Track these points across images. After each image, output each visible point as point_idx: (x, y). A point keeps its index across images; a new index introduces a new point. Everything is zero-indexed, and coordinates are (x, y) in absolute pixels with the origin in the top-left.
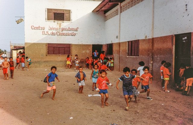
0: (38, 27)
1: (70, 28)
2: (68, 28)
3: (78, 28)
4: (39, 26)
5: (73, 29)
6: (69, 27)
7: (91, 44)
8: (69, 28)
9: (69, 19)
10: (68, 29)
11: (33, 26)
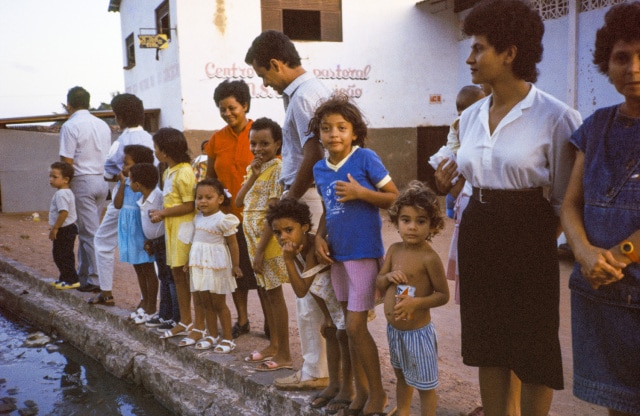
0: (231, 67)
1: (342, 68)
2: (334, 69)
3: (369, 67)
4: (234, 65)
5: (353, 72)
6: (338, 66)
7: (414, 125)
8: (338, 70)
9: (336, 35)
10: (336, 73)
11: (213, 66)
